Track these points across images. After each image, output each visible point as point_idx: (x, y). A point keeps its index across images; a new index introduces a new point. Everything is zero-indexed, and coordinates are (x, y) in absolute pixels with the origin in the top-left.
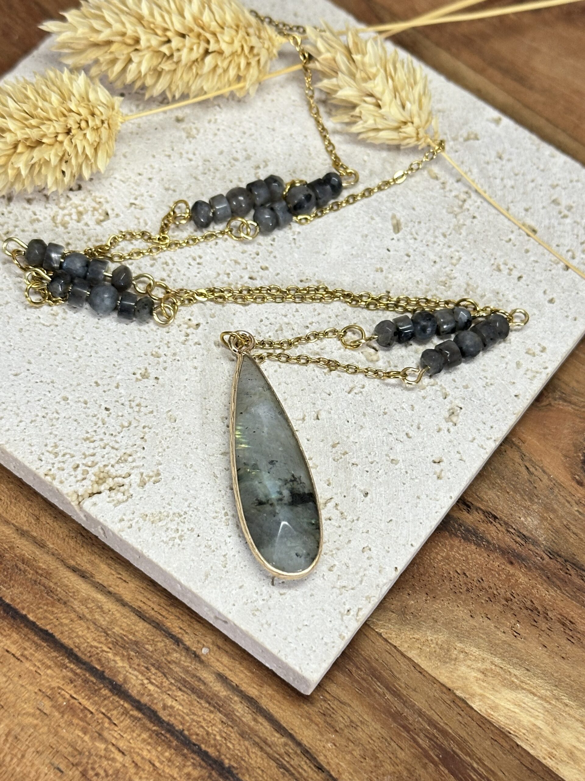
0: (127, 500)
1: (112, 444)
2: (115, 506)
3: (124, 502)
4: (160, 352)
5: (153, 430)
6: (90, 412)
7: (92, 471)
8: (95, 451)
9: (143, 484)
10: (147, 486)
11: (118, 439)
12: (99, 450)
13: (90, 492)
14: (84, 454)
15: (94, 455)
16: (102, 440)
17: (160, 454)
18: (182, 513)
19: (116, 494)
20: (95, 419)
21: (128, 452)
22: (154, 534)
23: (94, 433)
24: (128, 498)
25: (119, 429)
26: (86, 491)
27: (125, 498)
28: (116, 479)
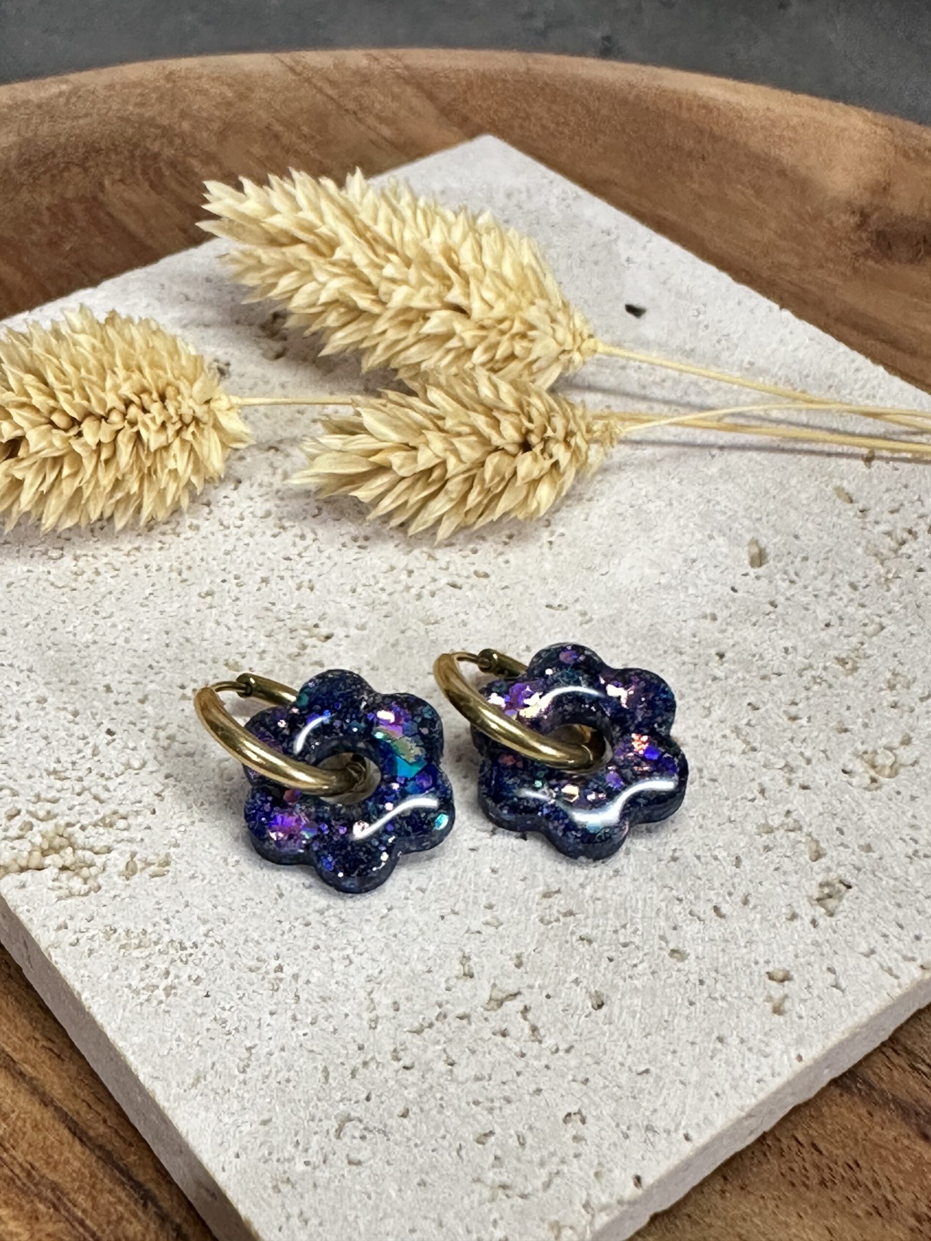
0: (86, 894)
1: (98, 790)
3: (80, 895)
6: (77, 730)
7: (39, 826)
9: (130, 871)
10: (135, 879)
12: (67, 795)
13: (23, 863)
14: (37, 795)
16: (80, 779)
19: (69, 879)
20: (81, 743)
21: (122, 811)
23: (70, 766)
24: (91, 890)
25: (119, 768)
26: (15, 860)
27: (86, 888)
28: (80, 853)
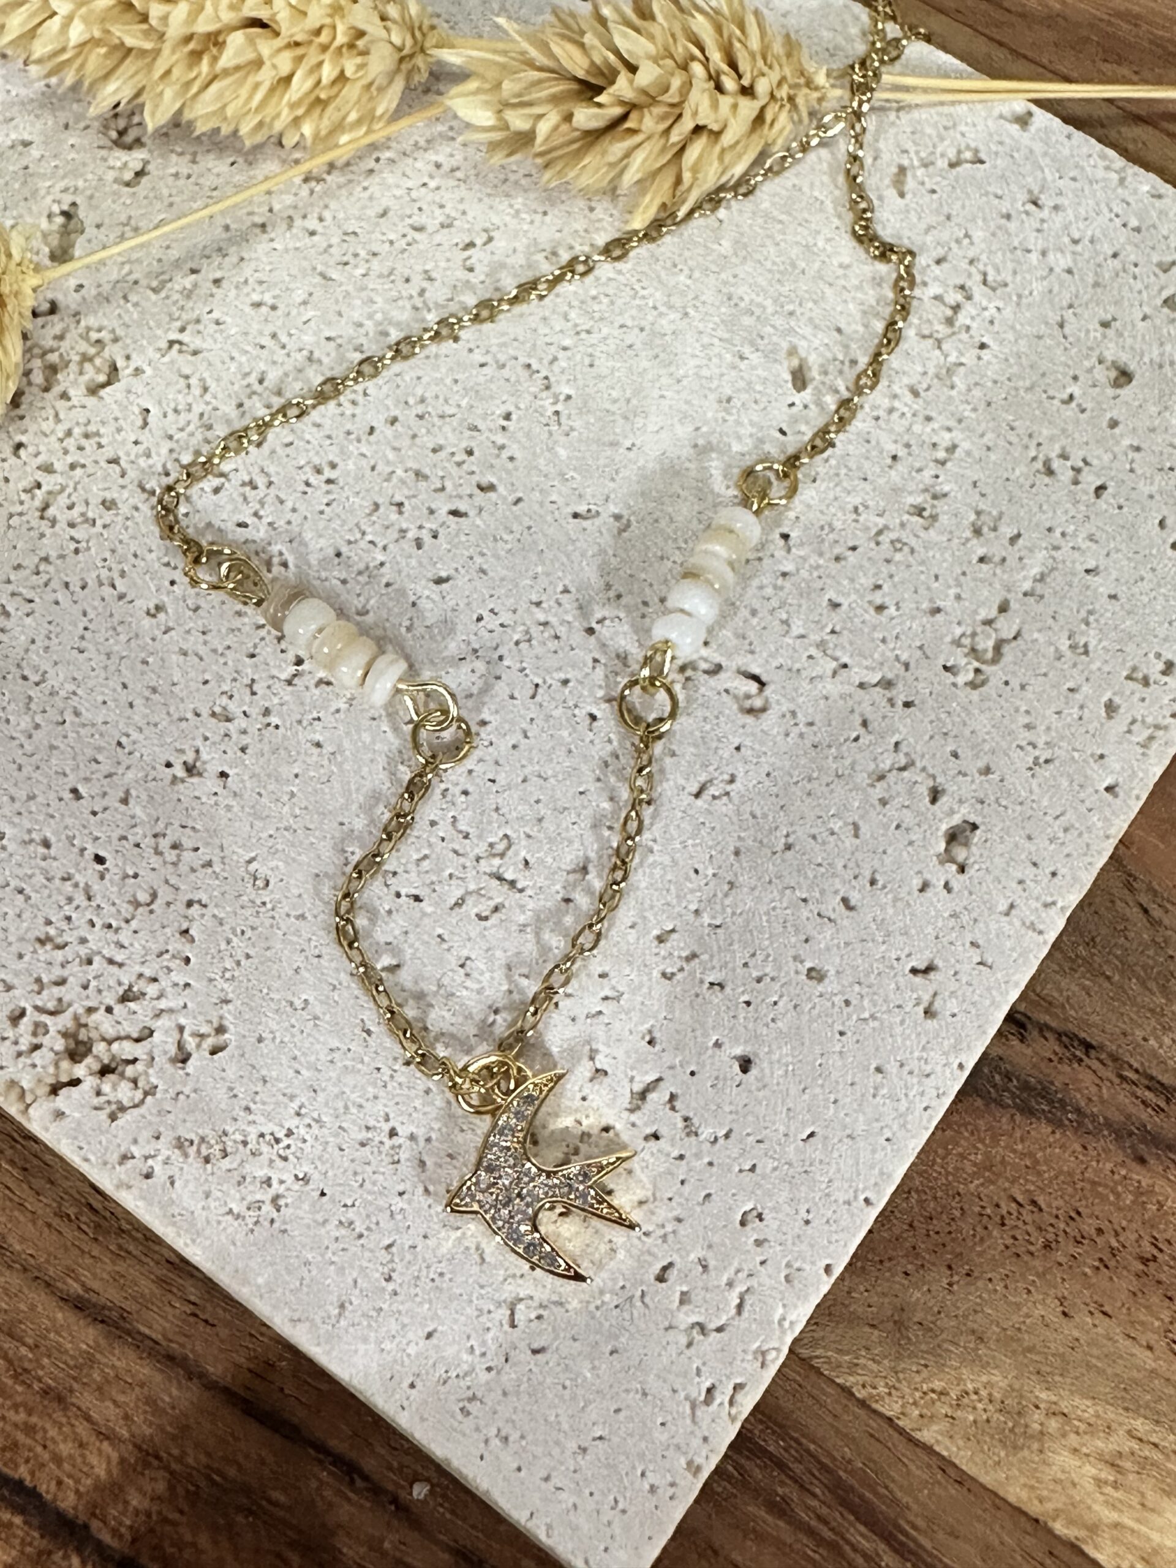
0: (142, 1102)
1: (109, 951)
2: (113, 1117)
3: (135, 1106)
4: (233, 708)
5: (208, 912)
6: (57, 868)
7: (56, 1024)
8: (65, 973)
9: (183, 1056)
10: (194, 1063)
11: (124, 937)
12: (75, 967)
13: (52, 1080)
14: (38, 980)
15: (61, 982)
16: (83, 941)
17: (228, 975)
18: (280, 1134)
19: (114, 1087)
20: (68, 887)
21: (149, 971)
22: (207, 1195)
23: (64, 925)
24: (146, 1094)
25: (126, 910)
26: (41, 1080)
27: (138, 1095)
28: (116, 1045)
